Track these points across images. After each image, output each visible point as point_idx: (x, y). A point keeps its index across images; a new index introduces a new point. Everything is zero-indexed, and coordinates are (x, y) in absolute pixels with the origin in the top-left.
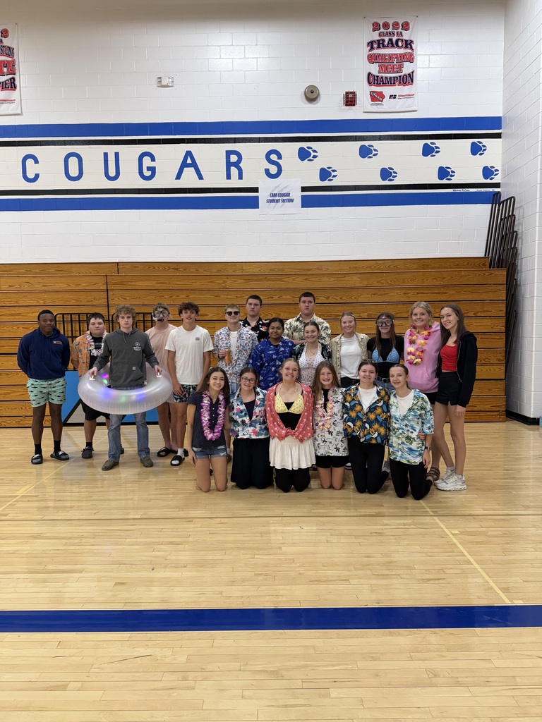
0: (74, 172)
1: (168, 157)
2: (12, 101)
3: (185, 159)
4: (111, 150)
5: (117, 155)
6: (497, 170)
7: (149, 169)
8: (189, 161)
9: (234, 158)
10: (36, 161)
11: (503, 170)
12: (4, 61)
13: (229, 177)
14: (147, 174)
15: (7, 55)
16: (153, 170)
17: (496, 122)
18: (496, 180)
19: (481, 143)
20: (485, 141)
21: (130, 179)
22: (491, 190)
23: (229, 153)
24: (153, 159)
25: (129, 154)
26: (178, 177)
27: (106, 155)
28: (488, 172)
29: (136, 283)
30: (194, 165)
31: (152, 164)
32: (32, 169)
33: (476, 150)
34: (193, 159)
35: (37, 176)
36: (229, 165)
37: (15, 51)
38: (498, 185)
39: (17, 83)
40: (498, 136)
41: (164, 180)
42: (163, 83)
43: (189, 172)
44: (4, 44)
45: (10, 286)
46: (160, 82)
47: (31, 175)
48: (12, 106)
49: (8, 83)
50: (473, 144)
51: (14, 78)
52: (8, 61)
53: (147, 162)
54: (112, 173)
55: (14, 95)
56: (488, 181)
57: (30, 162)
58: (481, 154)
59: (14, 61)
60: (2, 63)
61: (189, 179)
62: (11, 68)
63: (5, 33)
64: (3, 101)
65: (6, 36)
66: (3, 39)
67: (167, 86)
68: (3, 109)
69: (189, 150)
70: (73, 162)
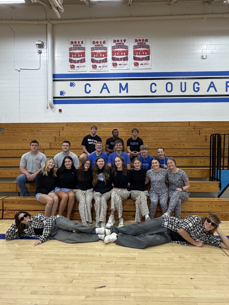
0: (169, 89)
1: (204, 84)
2: (148, 64)
3: (211, 84)
4: (183, 81)
5: (185, 83)
7: (197, 88)
8: (212, 85)
10: (156, 85)
12: (146, 50)
13: (227, 91)
14: (196, 90)
15: (147, 48)
16: (198, 88)
21: (190, 92)
23: (227, 82)
24: (199, 84)
25: (190, 83)
26: (208, 91)
27: (181, 83)
29: (206, 129)
30: (214, 86)
31: (198, 86)
32: (154, 88)
34: (213, 84)
35: (156, 91)
36: (227, 86)
37: (150, 47)
39: (150, 58)
41: (203, 92)
43: (212, 89)
44: (146, 44)
46: (203, 57)
47: (153, 90)
48: (148, 66)
49: (147, 58)
51: (149, 56)
52: (147, 50)
53: (196, 85)
54: (183, 89)
55: (149, 62)
57: (153, 85)
59: (150, 50)
60: (145, 51)
61: (212, 92)
62: (148, 52)
63: (147, 41)
64: (145, 64)
65: (147, 42)
66: (146, 42)
67: (205, 59)
68: (145, 67)
69: (212, 81)
70: (169, 86)
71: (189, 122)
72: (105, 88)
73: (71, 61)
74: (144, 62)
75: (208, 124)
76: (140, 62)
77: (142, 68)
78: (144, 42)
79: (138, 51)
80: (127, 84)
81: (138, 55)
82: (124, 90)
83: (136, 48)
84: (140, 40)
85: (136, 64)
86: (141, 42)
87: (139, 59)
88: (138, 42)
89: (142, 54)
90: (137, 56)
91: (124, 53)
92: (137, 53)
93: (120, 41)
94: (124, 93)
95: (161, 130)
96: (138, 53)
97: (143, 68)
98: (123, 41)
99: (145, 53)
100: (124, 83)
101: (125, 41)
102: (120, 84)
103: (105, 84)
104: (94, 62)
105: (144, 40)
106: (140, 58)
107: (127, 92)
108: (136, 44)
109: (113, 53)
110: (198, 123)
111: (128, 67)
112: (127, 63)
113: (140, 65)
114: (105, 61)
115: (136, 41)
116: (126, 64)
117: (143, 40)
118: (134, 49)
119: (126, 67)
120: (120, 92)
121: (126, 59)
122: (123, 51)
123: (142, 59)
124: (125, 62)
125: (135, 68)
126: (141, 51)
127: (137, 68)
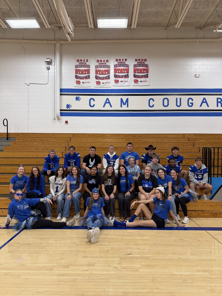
0: (166, 104)
1: (197, 100)
2: (147, 81)
4: (179, 97)
5: (180, 99)
7: (191, 103)
8: (204, 101)
9: (219, 100)
10: (153, 101)
13: (217, 106)
14: (190, 105)
15: (146, 67)
16: (192, 103)
21: (184, 106)
23: (218, 99)
24: (192, 100)
25: (185, 99)
26: (201, 106)
27: (177, 99)
29: (199, 140)
30: (206, 102)
32: (152, 103)
34: (206, 100)
35: (153, 105)
36: (218, 102)
37: (149, 66)
39: (149, 75)
41: (196, 107)
42: (197, 76)
43: (204, 105)
44: (145, 63)
45: (156, 141)
46: (196, 76)
47: (151, 105)
48: (147, 83)
49: (146, 76)
51: (148, 74)
52: (146, 69)
53: (190, 101)
54: (179, 104)
55: (148, 79)
57: (151, 101)
59: (148, 69)
60: (144, 70)
61: (204, 107)
62: (147, 71)
63: (146, 60)
64: (144, 81)
66: (145, 62)
68: (144, 84)
69: (204, 97)
70: (166, 101)
71: (184, 134)
72: (108, 103)
73: (77, 77)
74: (143, 79)
76: (139, 79)
77: (141, 85)
78: (144, 61)
79: (138, 70)
80: (127, 99)
81: (138, 73)
82: (124, 104)
83: (136, 67)
84: (139, 60)
85: (136, 81)
86: (141, 61)
87: (139, 77)
89: (141, 72)
90: (136, 74)
91: (125, 71)
92: (137, 71)
93: (122, 60)
94: (124, 107)
95: (159, 141)
96: (138, 71)
98: (124, 60)
100: (124, 98)
101: (126, 60)
102: (122, 99)
103: (107, 99)
104: (98, 79)
105: (143, 59)
107: (128, 106)
108: (136, 63)
109: (115, 71)
110: (192, 135)
111: (128, 84)
112: (128, 79)
113: (139, 82)
114: (108, 78)
115: (136, 60)
116: (127, 81)
118: (134, 67)
119: (127, 84)
120: (121, 106)
121: (127, 76)
122: (124, 70)
123: (142, 77)
124: (126, 79)
125: (135, 85)
126: (141, 69)
127: (137, 85)
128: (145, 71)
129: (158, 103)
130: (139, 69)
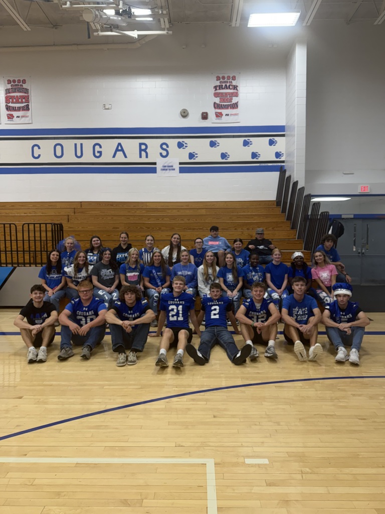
0: (59, 153)
1: (108, 146)
2: (27, 117)
3: (118, 147)
4: (78, 142)
5: (81, 144)
6: (283, 154)
7: (98, 152)
8: (120, 148)
9: (143, 147)
10: (39, 148)
11: (286, 154)
12: (23, 96)
13: (141, 157)
14: (98, 155)
15: (25, 93)
16: (100, 152)
17: (282, 128)
18: (283, 159)
19: (274, 139)
20: (276, 138)
21: (88, 157)
22: (280, 164)
23: (141, 144)
24: (101, 147)
25: (88, 144)
26: (114, 156)
27: (76, 145)
28: (278, 155)
29: (90, 212)
30: (122, 150)
31: (100, 150)
32: (37, 152)
33: (271, 143)
34: (122, 147)
35: (39, 156)
36: (141, 150)
37: (29, 91)
38: (283, 162)
39: (30, 107)
40: (283, 136)
41: (107, 158)
42: (106, 108)
43: (120, 154)
44: (24, 87)
45: (25, 213)
47: (36, 155)
48: (27, 119)
49: (26, 107)
50: (270, 140)
51: (28, 105)
52: (25, 96)
53: (97, 148)
54: (79, 154)
55: (29, 113)
56: (278, 160)
57: (36, 148)
58: (274, 145)
59: (28, 96)
61: (120, 158)
62: (27, 99)
63: (24, 81)
64: (23, 117)
65: (24, 83)
66: (23, 85)
67: (108, 109)
68: (23, 120)
69: (120, 142)
70: (58, 148)
71: (81, 202)
74: (21, 113)
75: (108, 205)
76: (15, 114)
77: (18, 123)
78: (21, 84)
79: (12, 97)
81: (12, 102)
83: (9, 93)
84: (14, 81)
85: (10, 117)
86: (16, 83)
87: (14, 109)
88: (12, 83)
89: (17, 102)
90: (10, 105)
92: (11, 100)
96: (13, 100)
97: (20, 123)
99: (22, 100)
106: (15, 107)
108: (9, 86)
113: (15, 118)
115: (9, 82)
117: (19, 81)
118: (6, 94)
123: (19, 109)
125: (9, 122)
126: (17, 96)
127: (12, 122)
128: (24, 100)
129: (46, 151)
130: (14, 96)
